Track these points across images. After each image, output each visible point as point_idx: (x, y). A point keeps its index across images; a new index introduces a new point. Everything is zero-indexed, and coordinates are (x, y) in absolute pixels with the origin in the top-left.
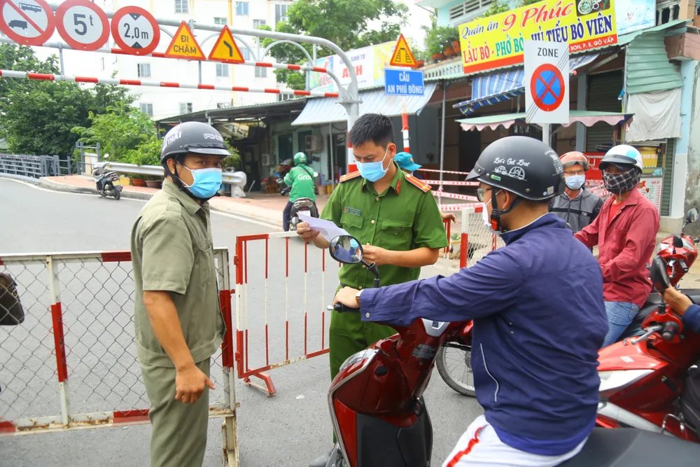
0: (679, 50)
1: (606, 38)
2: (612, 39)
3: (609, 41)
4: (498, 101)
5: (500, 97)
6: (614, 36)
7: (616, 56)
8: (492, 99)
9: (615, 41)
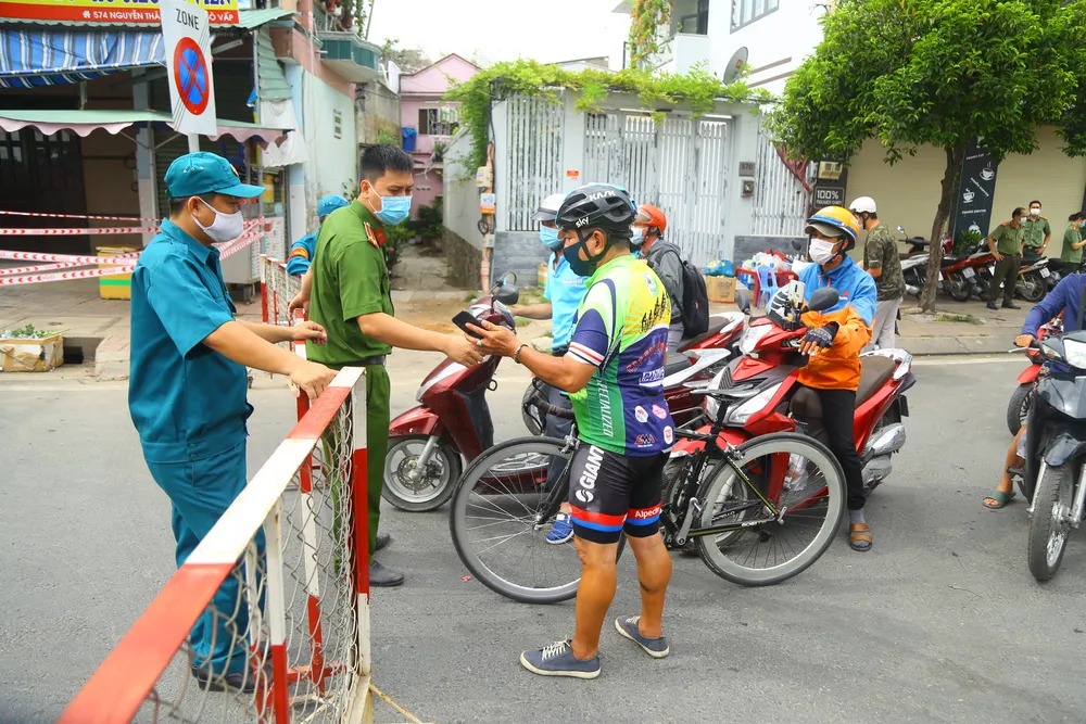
0: (287, 48)
1: (221, 12)
2: (231, 17)
3: (226, 18)
4: (48, 83)
5: (52, 76)
6: (234, 13)
7: (241, 42)
8: (31, 78)
9: (236, 20)
